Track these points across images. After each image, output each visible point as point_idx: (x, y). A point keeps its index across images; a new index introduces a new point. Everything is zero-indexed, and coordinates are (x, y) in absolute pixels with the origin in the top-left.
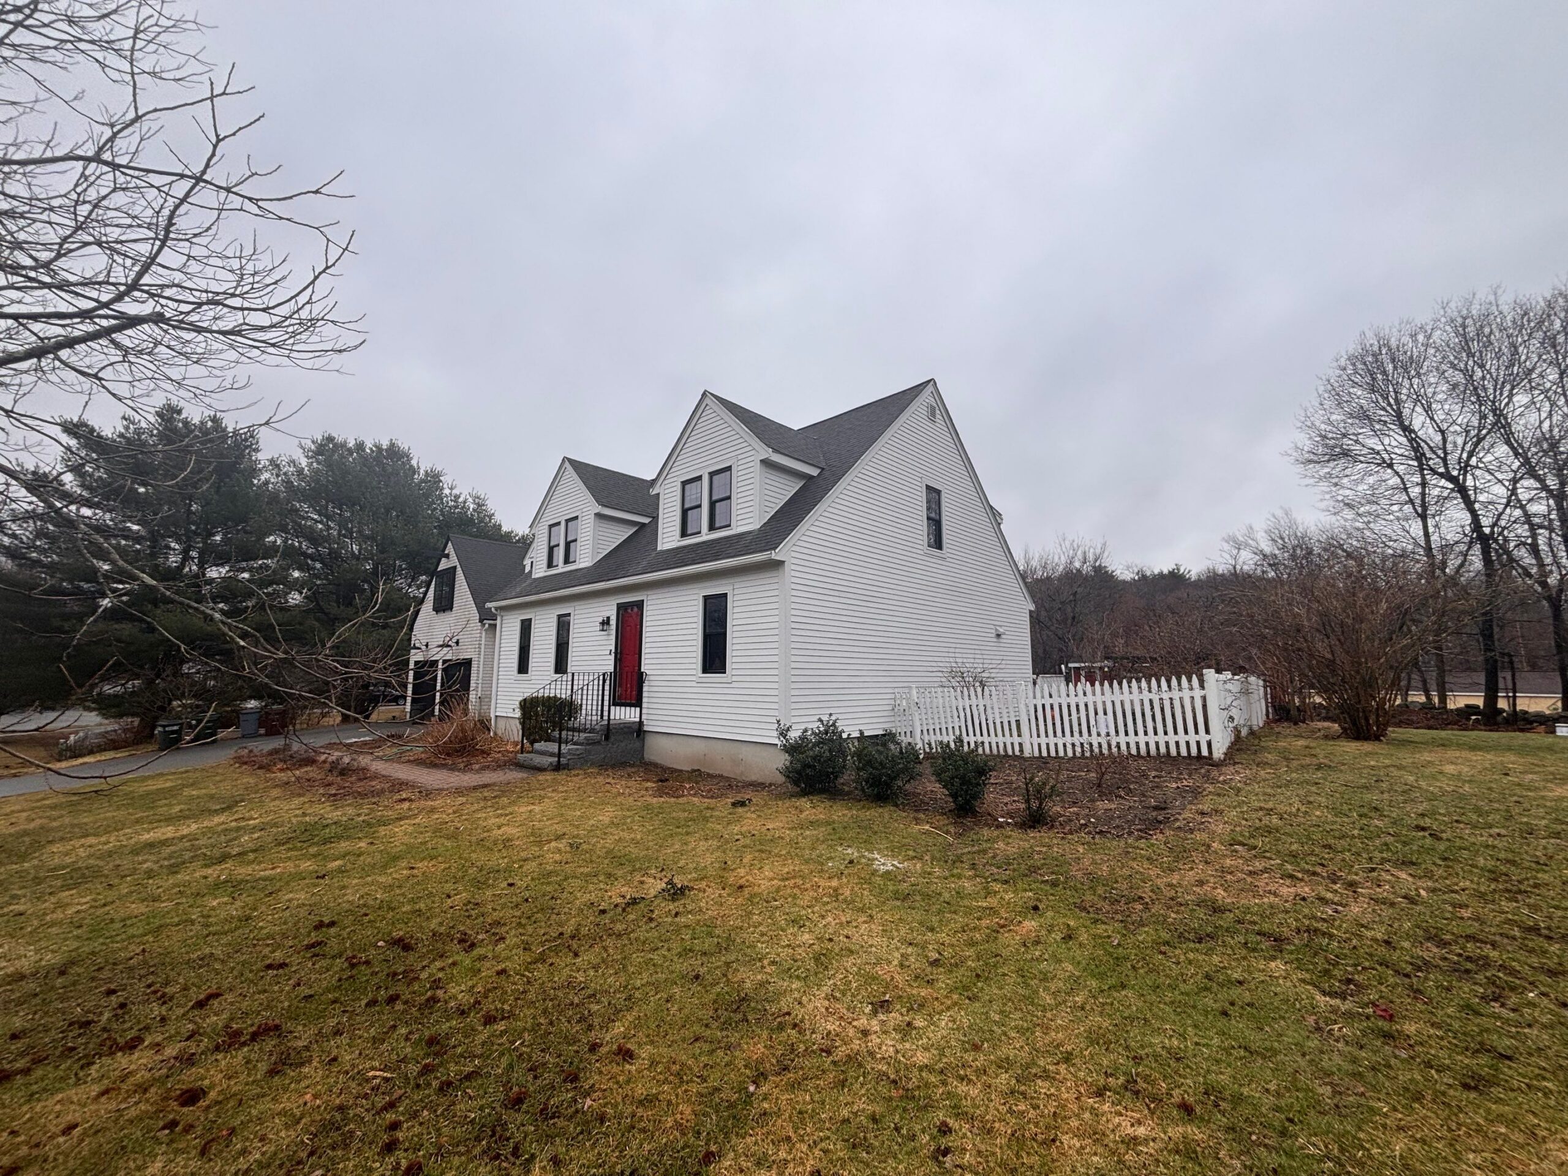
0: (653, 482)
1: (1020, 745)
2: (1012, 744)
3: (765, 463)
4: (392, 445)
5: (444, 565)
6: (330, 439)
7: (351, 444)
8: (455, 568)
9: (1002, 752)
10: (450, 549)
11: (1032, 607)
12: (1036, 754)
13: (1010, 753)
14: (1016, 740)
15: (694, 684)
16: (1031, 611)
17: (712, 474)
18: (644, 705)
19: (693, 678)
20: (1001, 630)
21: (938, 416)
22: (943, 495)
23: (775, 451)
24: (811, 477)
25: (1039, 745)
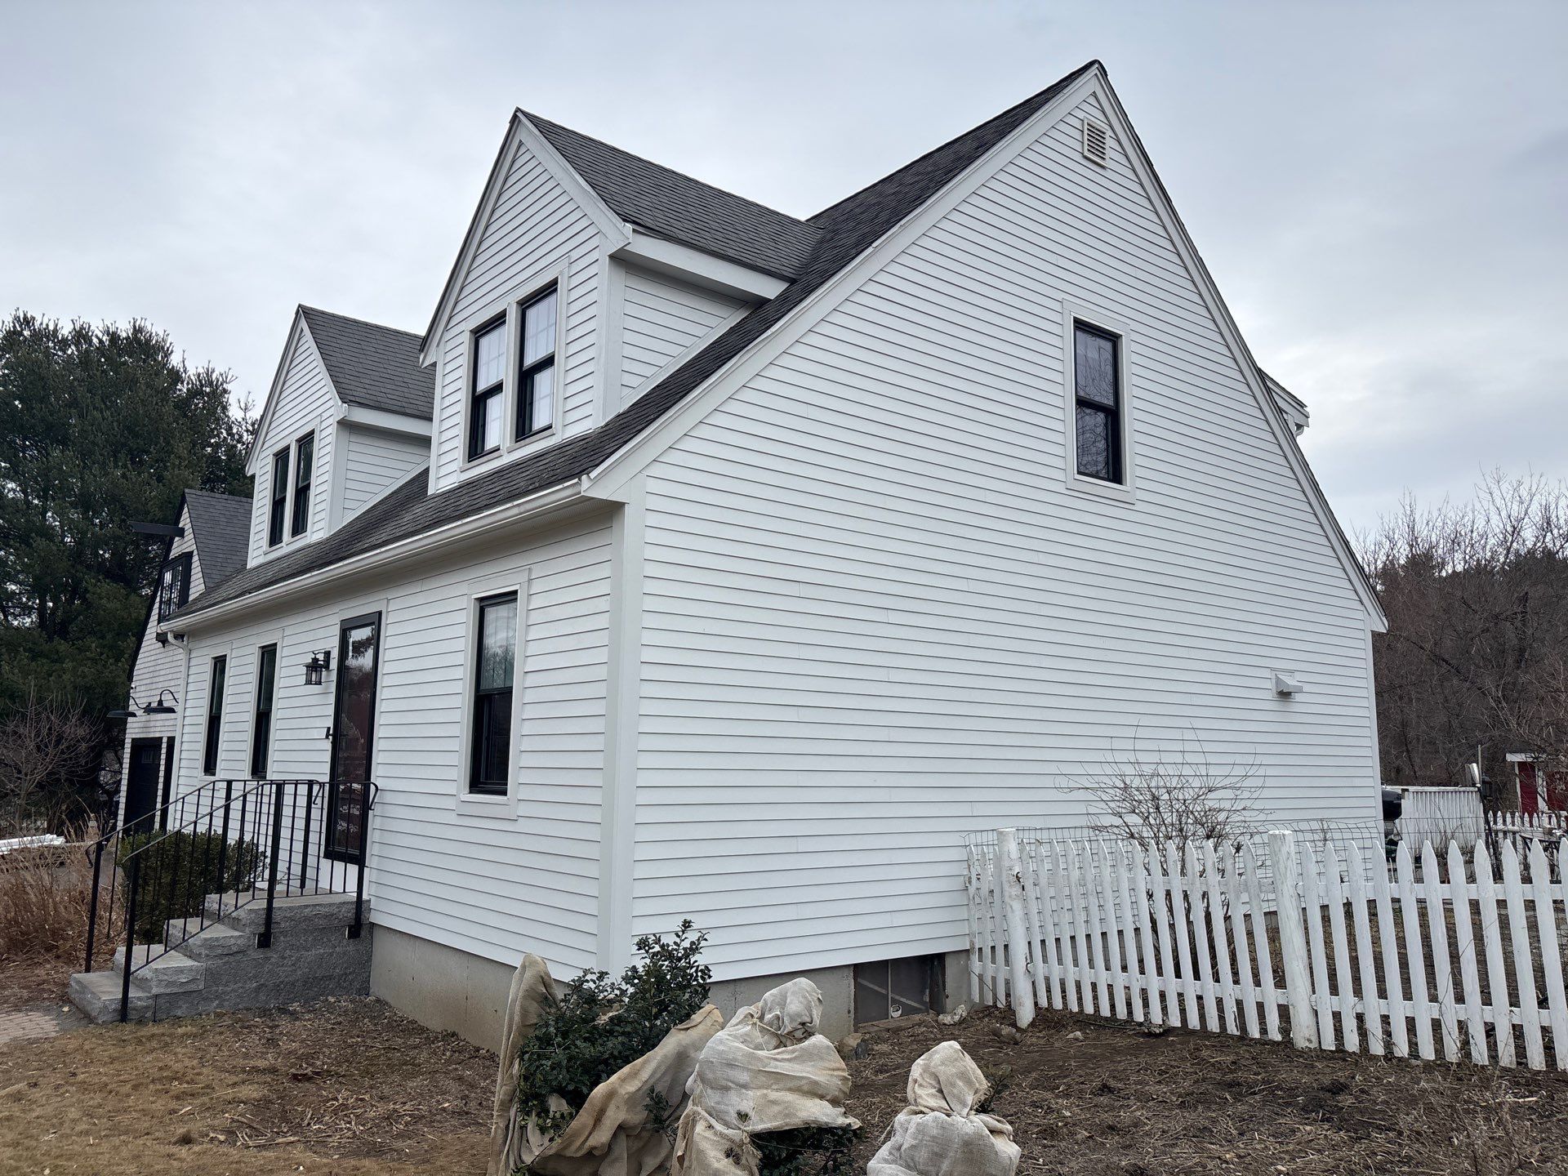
0: (424, 343)
1: (1284, 1012)
2: (1260, 1006)
3: (623, 260)
4: (137, 330)
5: (178, 547)
6: (27, 321)
7: (66, 330)
8: (190, 554)
9: (1232, 1029)
10: (185, 521)
11: (1382, 627)
12: (1329, 1044)
13: (1254, 1032)
14: (1272, 997)
15: (452, 818)
16: (1376, 636)
17: (526, 304)
18: (370, 861)
19: (450, 803)
20: (1291, 682)
21: (1109, 153)
22: (1126, 347)
23: (644, 229)
24: (763, 301)
25: (1337, 1016)
